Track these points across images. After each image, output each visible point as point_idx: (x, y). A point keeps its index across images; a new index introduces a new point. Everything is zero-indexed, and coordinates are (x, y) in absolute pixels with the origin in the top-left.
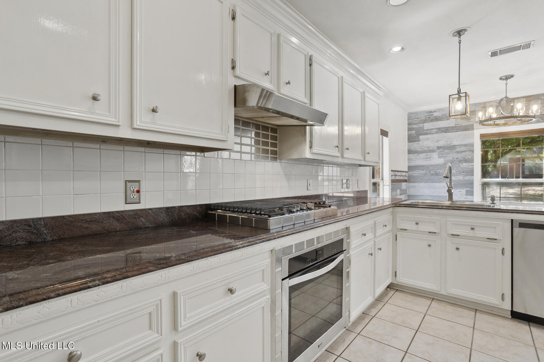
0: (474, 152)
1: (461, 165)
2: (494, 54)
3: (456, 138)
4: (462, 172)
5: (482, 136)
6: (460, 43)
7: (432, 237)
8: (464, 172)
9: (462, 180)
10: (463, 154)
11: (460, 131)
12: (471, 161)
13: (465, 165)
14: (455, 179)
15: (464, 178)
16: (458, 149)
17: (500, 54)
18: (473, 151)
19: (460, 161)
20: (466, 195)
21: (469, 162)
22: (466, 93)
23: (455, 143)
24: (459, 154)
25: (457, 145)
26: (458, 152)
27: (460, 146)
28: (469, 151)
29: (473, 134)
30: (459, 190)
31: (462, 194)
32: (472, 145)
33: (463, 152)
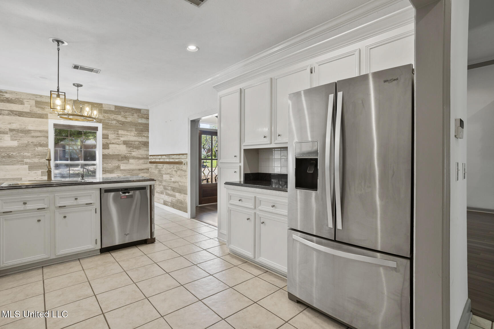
0: (49, 138)
1: (36, 148)
2: (76, 67)
3: (31, 124)
4: (37, 155)
5: (55, 125)
6: (58, 50)
7: (42, 212)
8: (39, 155)
9: (37, 162)
10: (38, 139)
11: (35, 118)
12: (46, 145)
13: (40, 149)
14: (31, 162)
15: (39, 160)
16: (33, 134)
17: (80, 69)
18: (47, 137)
19: (36, 145)
20: (42, 175)
21: (44, 146)
22: (65, 93)
23: (30, 128)
24: (34, 139)
25: (32, 130)
26: (33, 137)
27: (35, 131)
28: (44, 137)
29: (47, 123)
30: (35, 172)
31: (37, 175)
32: (47, 132)
33: (38, 137)
